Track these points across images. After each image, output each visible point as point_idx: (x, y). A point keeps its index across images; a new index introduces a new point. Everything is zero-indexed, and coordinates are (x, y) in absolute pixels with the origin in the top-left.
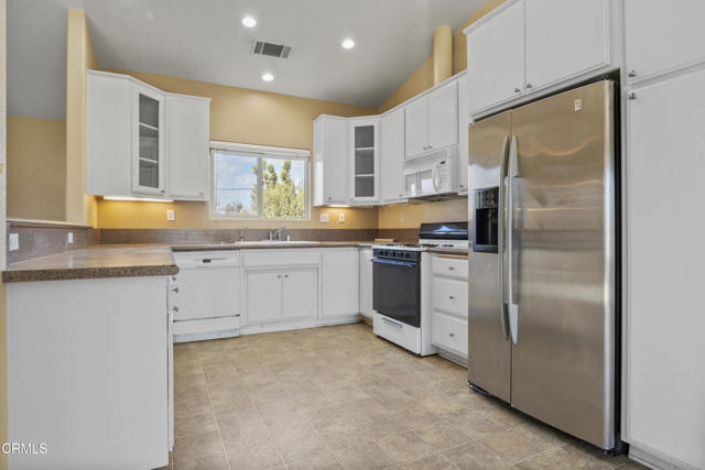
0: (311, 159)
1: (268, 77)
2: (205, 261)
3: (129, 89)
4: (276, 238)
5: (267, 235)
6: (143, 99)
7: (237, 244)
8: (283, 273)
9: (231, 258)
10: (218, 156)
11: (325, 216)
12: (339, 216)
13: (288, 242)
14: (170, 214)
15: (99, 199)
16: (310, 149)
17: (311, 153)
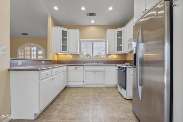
0: (106, 42)
1: (93, 22)
2: (75, 68)
3: (60, 29)
4: (95, 63)
5: (93, 62)
6: (63, 31)
7: (86, 64)
8: (95, 72)
9: (81, 68)
10: (82, 43)
11: (110, 57)
12: (114, 57)
13: (99, 64)
14: (71, 57)
15: (57, 54)
16: (106, 39)
17: (106, 40)
